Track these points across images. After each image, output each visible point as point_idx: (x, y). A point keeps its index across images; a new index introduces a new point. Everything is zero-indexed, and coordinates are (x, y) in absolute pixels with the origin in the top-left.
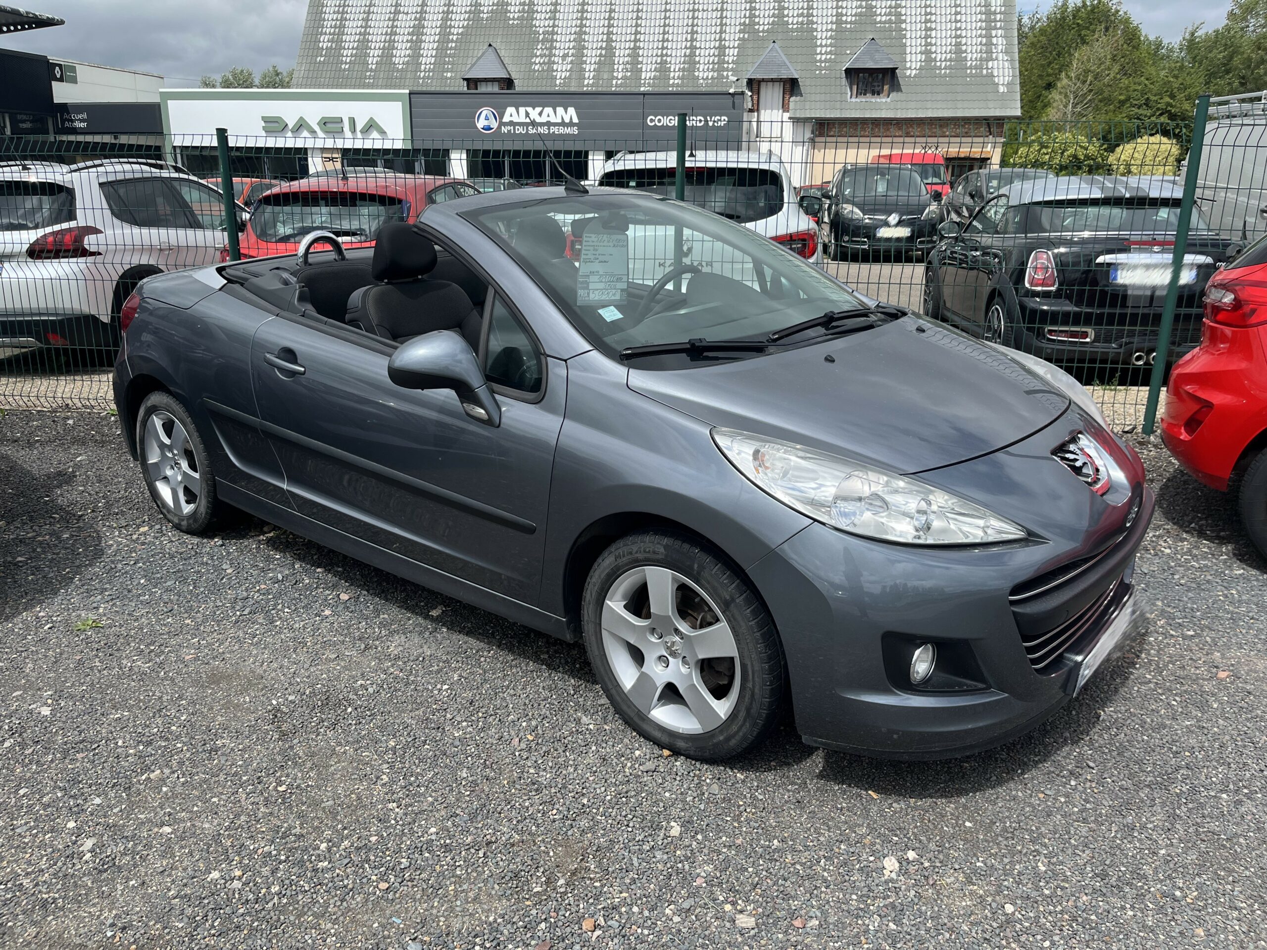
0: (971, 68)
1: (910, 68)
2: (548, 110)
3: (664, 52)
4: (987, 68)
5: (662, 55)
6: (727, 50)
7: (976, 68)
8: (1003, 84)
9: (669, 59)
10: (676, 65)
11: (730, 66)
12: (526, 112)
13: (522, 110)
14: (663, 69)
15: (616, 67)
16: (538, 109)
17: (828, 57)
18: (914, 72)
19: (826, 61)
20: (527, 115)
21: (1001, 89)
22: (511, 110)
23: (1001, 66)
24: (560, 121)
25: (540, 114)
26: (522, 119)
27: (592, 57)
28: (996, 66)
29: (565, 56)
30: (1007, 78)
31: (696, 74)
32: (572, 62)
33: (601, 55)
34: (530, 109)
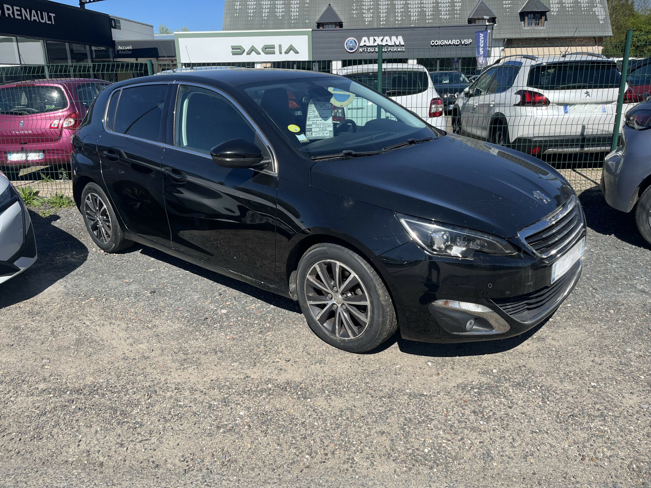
0: (584, 11)
1: (553, 11)
2: (387, 38)
3: (422, 5)
4: (592, 11)
5: (421, 7)
6: (456, 4)
7: (586, 10)
8: (601, 20)
9: (425, 9)
10: (429, 12)
11: (458, 12)
12: (374, 39)
13: (372, 38)
14: (422, 13)
15: (397, 14)
16: (381, 38)
17: (510, 6)
18: (555, 13)
19: (508, 8)
20: (375, 40)
21: (601, 22)
22: (365, 38)
23: (599, 10)
24: (393, 44)
25: (382, 40)
26: (371, 44)
27: (383, 9)
28: (596, 10)
29: (369, 9)
30: (603, 16)
31: (440, 17)
32: (372, 13)
33: (388, 8)
34: (376, 38)
